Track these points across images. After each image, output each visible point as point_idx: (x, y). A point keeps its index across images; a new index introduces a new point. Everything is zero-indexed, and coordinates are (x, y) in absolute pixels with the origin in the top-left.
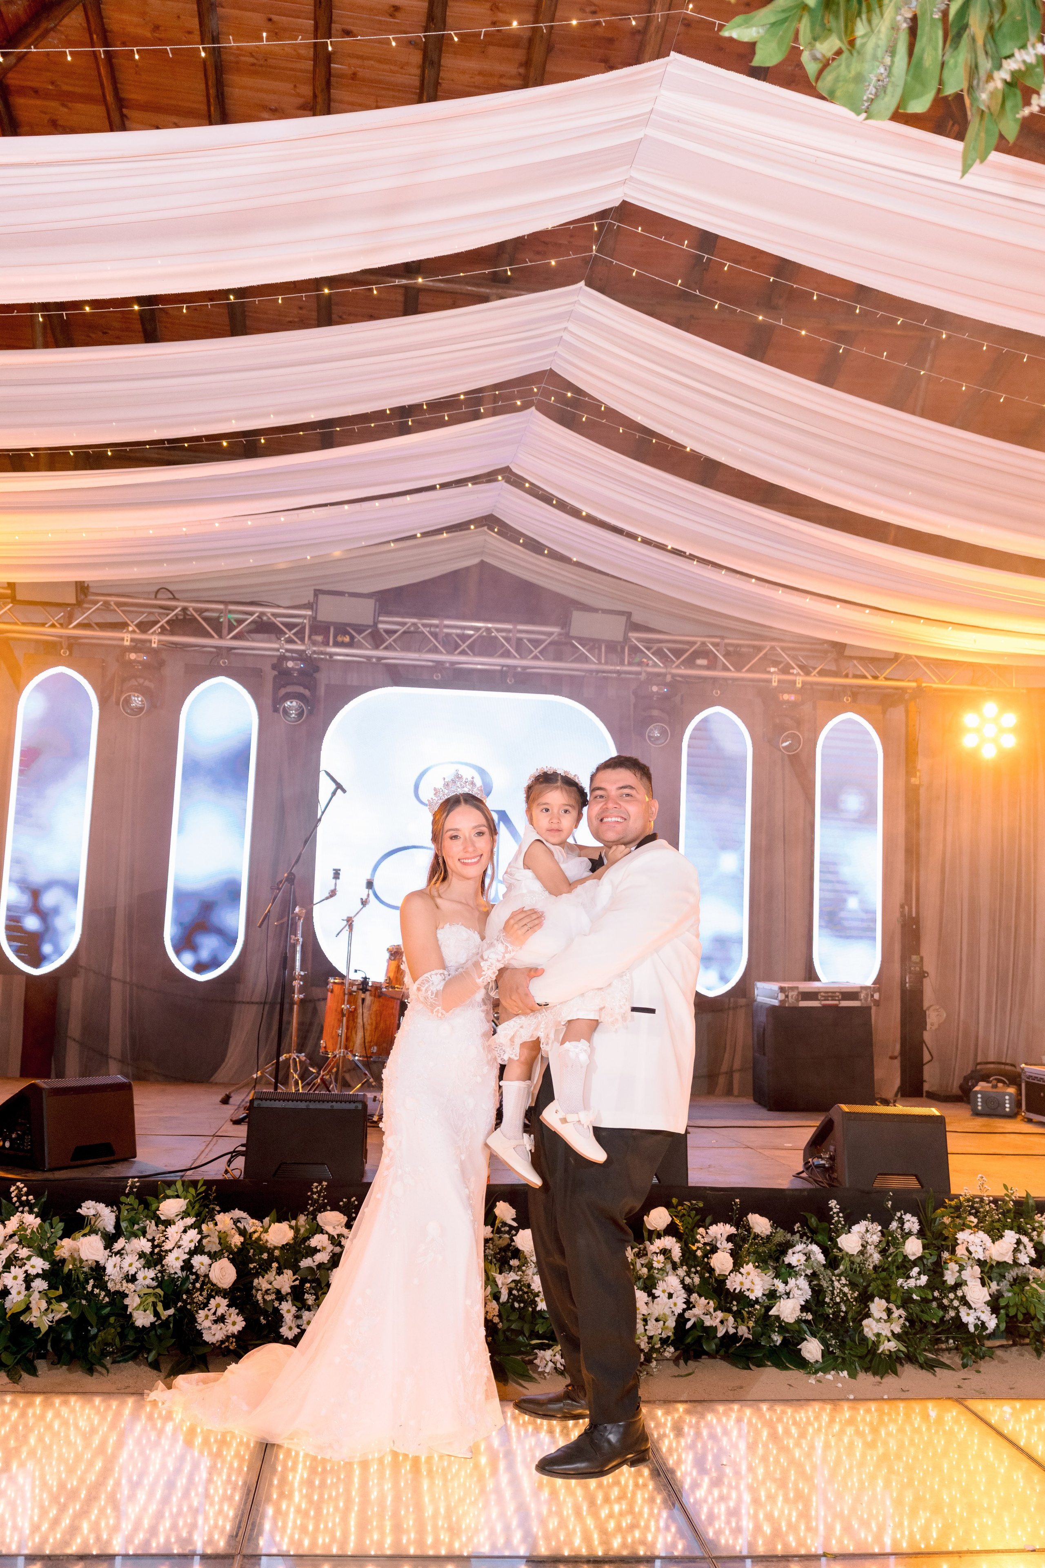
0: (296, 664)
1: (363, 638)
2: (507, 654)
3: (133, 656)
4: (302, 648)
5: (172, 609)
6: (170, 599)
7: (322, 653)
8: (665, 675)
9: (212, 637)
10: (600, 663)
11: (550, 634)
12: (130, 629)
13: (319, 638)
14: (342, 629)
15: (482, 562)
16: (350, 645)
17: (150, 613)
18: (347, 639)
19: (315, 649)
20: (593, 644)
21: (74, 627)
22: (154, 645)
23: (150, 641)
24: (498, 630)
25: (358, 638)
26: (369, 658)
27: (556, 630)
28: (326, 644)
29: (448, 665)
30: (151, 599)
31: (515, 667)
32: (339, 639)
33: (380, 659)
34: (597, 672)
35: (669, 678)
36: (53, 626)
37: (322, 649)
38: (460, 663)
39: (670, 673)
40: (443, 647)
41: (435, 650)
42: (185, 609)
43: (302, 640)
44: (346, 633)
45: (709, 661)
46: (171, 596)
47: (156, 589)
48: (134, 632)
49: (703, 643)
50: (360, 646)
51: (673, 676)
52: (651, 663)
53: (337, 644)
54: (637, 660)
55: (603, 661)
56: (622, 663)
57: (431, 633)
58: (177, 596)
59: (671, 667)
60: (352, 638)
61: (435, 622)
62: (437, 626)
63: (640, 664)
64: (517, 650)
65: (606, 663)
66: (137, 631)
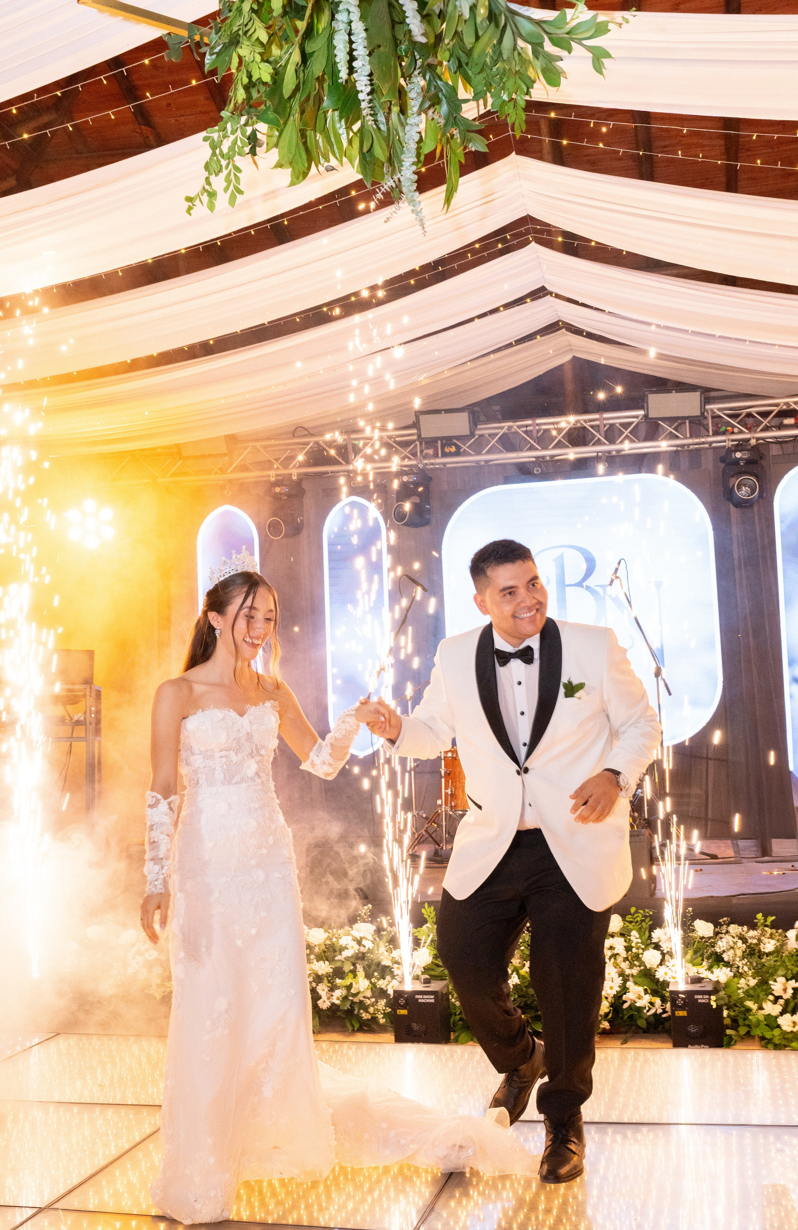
0: (409, 478)
1: (468, 447)
2: (599, 443)
3: (278, 490)
4: (414, 462)
5: (307, 444)
6: (305, 436)
7: (432, 464)
8: (748, 440)
9: (341, 464)
10: (686, 438)
11: (636, 417)
12: (275, 466)
13: (431, 452)
14: (448, 441)
15: (574, 357)
16: (457, 454)
17: (292, 450)
18: (453, 449)
19: (426, 462)
20: (677, 421)
21: (232, 472)
22: (295, 478)
23: (291, 474)
24: (585, 421)
25: (464, 448)
26: (478, 462)
27: (641, 413)
28: (436, 455)
29: (548, 458)
30: (289, 439)
31: (609, 452)
32: (447, 450)
33: (487, 461)
34: (689, 445)
35: (753, 442)
36: (216, 473)
37: (432, 461)
38: (558, 456)
39: (754, 438)
40: (538, 444)
41: (532, 448)
42: (317, 443)
43: (414, 455)
44: (450, 445)
45: (795, 420)
46: (306, 433)
47: (293, 429)
48: (278, 468)
49: (787, 404)
50: (466, 453)
51: (758, 439)
52: (736, 430)
53: (445, 455)
54: (723, 429)
55: (688, 436)
56: (708, 436)
57: (526, 432)
58: (311, 432)
59: (755, 432)
60: (458, 448)
61: (529, 422)
62: (530, 425)
63: (724, 433)
64: (606, 438)
65: (691, 437)
66: (281, 467)
